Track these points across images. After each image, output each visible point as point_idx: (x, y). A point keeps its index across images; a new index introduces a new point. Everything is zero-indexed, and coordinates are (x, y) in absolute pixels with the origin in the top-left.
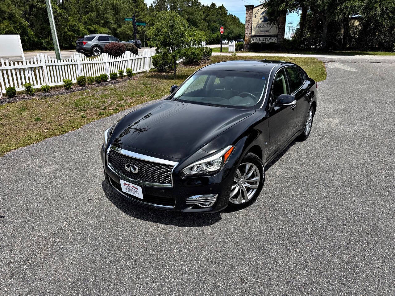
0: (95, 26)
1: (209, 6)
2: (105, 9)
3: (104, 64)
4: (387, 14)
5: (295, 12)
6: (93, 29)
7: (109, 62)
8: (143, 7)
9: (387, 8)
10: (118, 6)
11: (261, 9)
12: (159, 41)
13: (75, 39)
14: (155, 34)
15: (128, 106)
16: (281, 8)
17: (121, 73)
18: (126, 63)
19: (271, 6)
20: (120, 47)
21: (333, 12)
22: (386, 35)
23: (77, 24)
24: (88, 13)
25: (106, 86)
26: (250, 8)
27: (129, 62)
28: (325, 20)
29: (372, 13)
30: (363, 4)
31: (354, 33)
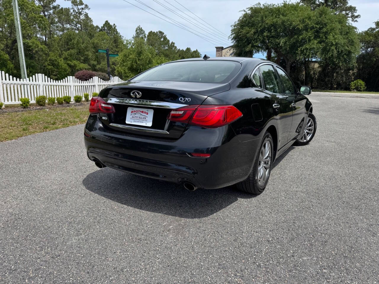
0: (74, 61)
1: (185, 50)
2: (86, 47)
3: (69, 87)
4: (343, 56)
5: (260, 52)
6: (72, 64)
7: (75, 86)
8: (122, 47)
9: (342, 51)
10: (99, 45)
11: (230, 50)
12: (126, 67)
13: (54, 73)
14: (123, 61)
15: (82, 122)
16: (247, 49)
17: (86, 96)
18: (94, 88)
19: (238, 48)
20: (91, 75)
21: (295, 53)
22: (342, 76)
23: (58, 59)
24: (69, 49)
25: (68, 108)
26: (220, 49)
27: (97, 87)
28: (288, 61)
29: (330, 54)
30: (321, 46)
31: (314, 74)
